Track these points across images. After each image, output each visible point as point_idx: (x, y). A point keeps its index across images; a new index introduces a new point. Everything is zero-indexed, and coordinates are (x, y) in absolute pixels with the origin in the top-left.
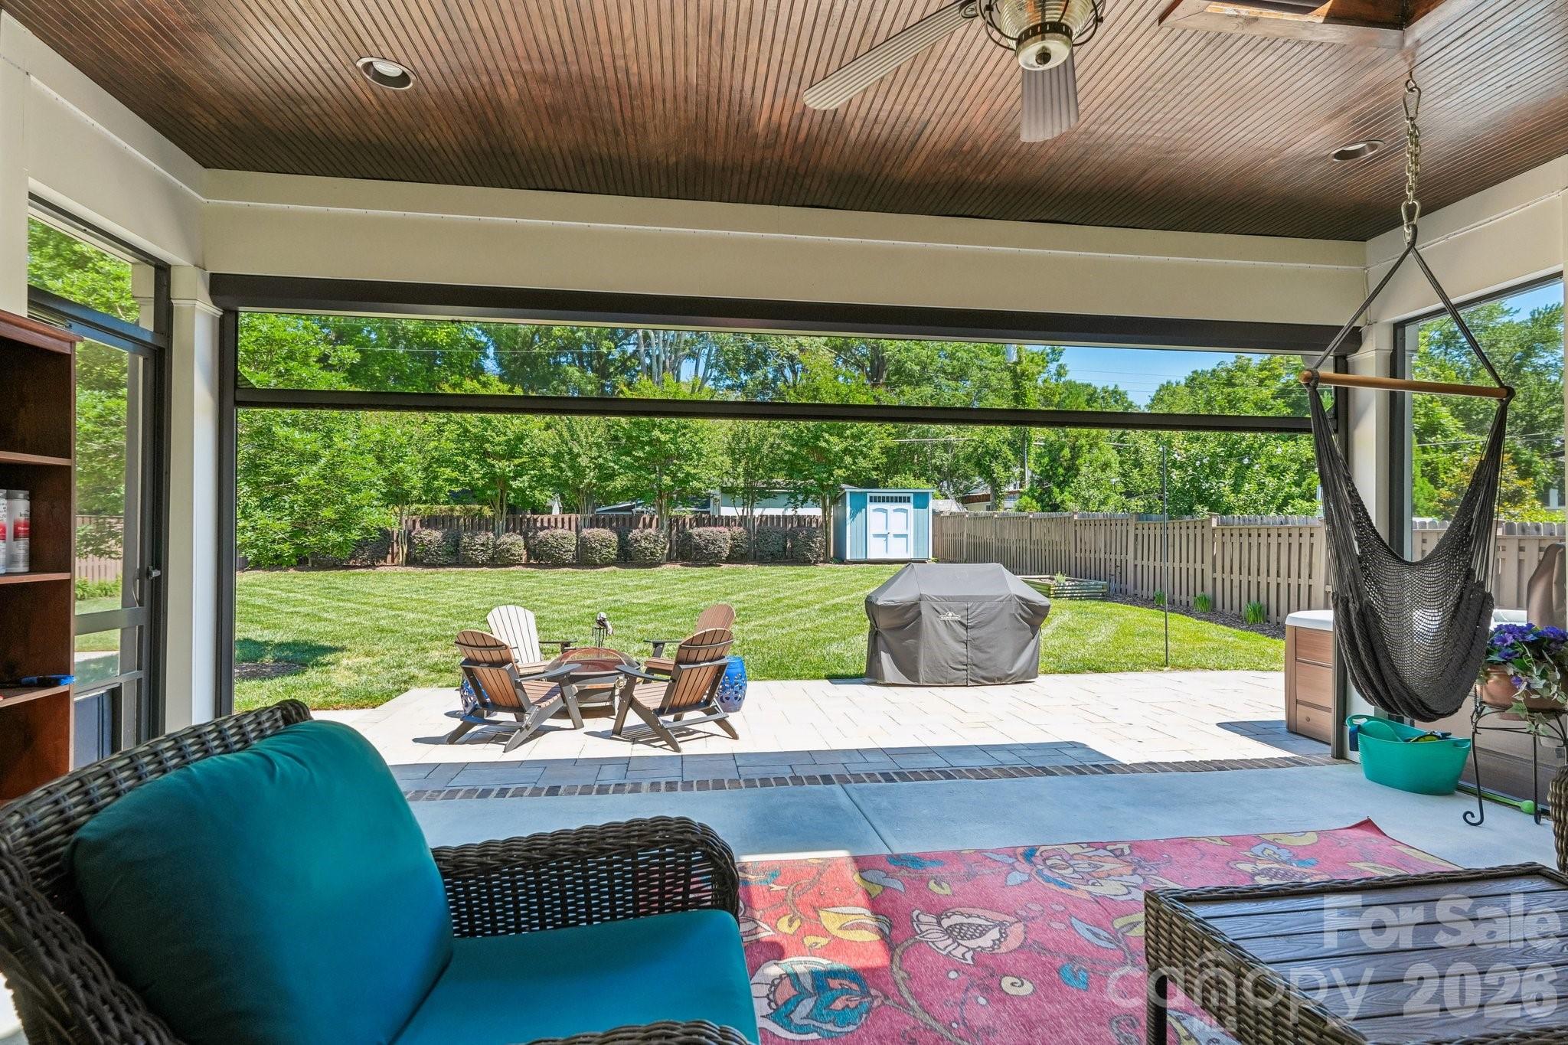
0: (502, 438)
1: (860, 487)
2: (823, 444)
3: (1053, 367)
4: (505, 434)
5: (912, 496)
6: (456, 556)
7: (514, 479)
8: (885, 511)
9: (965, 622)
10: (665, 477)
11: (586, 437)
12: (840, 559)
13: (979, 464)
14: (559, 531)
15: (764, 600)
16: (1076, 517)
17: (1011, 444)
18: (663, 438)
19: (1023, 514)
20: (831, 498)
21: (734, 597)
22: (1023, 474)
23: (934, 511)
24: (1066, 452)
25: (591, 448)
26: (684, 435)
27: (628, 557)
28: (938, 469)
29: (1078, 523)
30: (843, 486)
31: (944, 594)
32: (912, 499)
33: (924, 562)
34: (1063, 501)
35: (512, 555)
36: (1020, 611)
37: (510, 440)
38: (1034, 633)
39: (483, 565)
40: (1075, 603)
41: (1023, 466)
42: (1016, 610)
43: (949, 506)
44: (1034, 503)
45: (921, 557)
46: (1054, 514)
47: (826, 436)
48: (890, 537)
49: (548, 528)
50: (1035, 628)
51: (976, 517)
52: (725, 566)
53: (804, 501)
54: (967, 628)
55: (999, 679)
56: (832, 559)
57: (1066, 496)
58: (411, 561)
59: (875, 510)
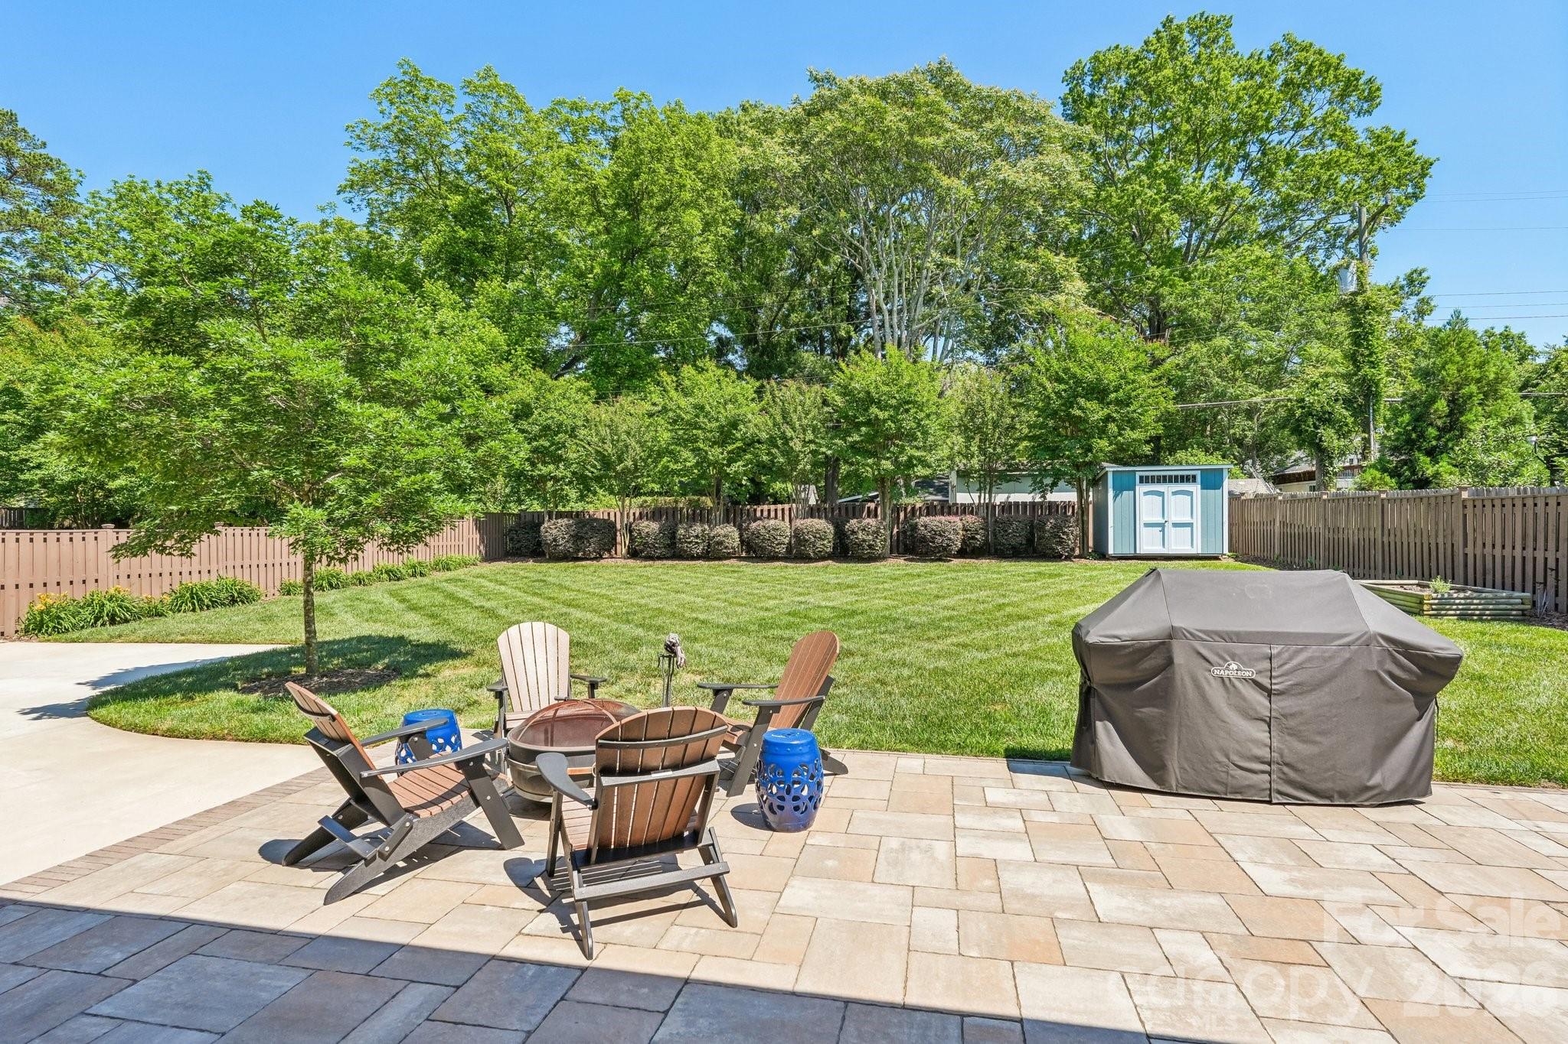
0: (714, 425)
1: (1126, 464)
2: (1078, 413)
3: (1411, 303)
4: (717, 420)
5: (1198, 474)
6: (673, 550)
7: (728, 465)
8: (1161, 494)
9: (1266, 682)
10: (883, 462)
11: (799, 419)
12: (1101, 554)
13: (1297, 430)
14: (772, 522)
15: (982, 607)
16: (1465, 495)
17: (1348, 402)
18: (882, 415)
19: (1369, 493)
20: (1088, 481)
21: (944, 602)
22: (1366, 442)
23: (1230, 493)
24: (1442, 406)
25: (804, 431)
26: (907, 411)
27: (845, 550)
28: (1239, 442)
29: (1470, 505)
30: (1104, 464)
31: (1219, 628)
32: (1199, 478)
33: (1216, 558)
34: (1437, 475)
35: (726, 548)
36: (1390, 666)
37: (723, 427)
38: (1422, 709)
39: (698, 558)
40: (1473, 625)
41: (1366, 430)
42: (1381, 663)
43: (1255, 486)
44: (1387, 479)
45: (1211, 551)
46: (1423, 492)
47: (1082, 401)
48: (1168, 527)
49: (760, 519)
50: (1424, 700)
51: (1294, 499)
52: (956, 561)
53: (1054, 484)
54: (1269, 693)
55: (1343, 795)
56: (1090, 554)
57: (1444, 466)
58: (633, 554)
59: (1146, 494)
